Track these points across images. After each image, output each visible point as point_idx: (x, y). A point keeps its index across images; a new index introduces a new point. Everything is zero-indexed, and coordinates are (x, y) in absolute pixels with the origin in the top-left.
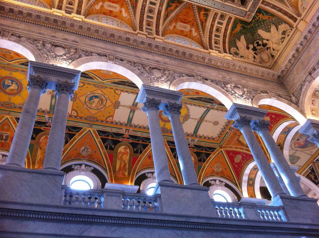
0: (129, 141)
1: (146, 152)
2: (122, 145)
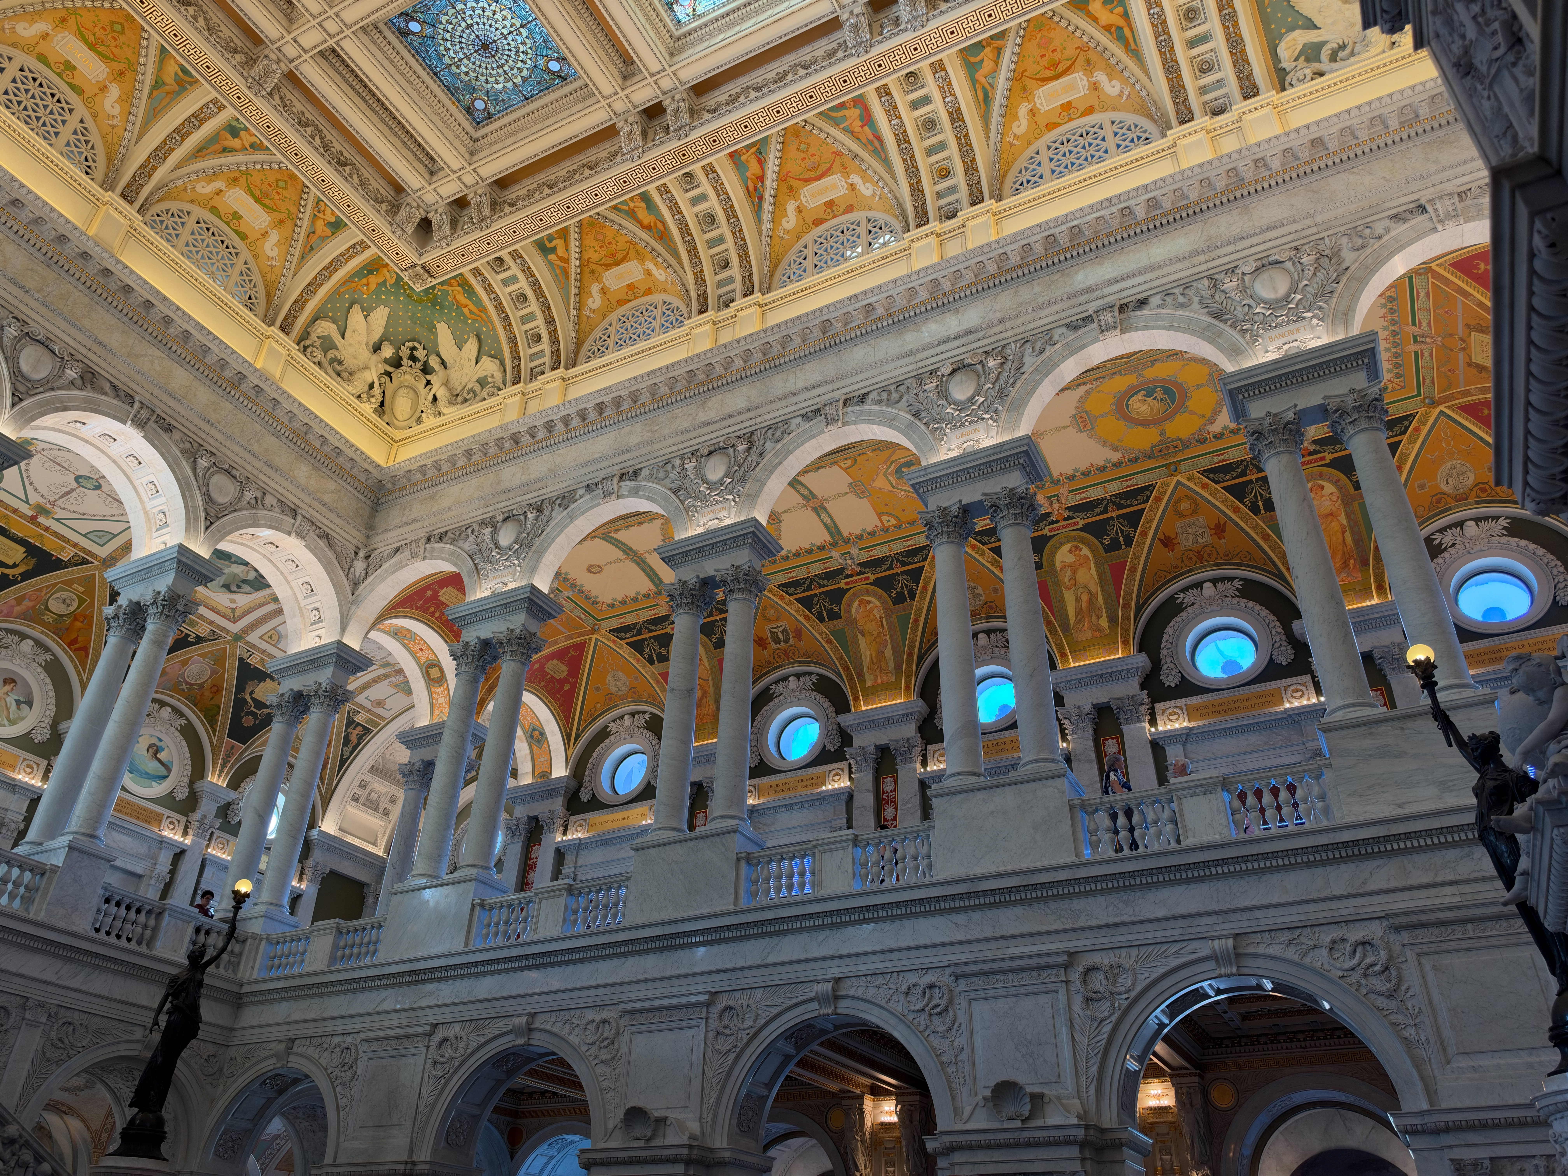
0: (1077, 523)
1: (1144, 534)
2: (1062, 544)
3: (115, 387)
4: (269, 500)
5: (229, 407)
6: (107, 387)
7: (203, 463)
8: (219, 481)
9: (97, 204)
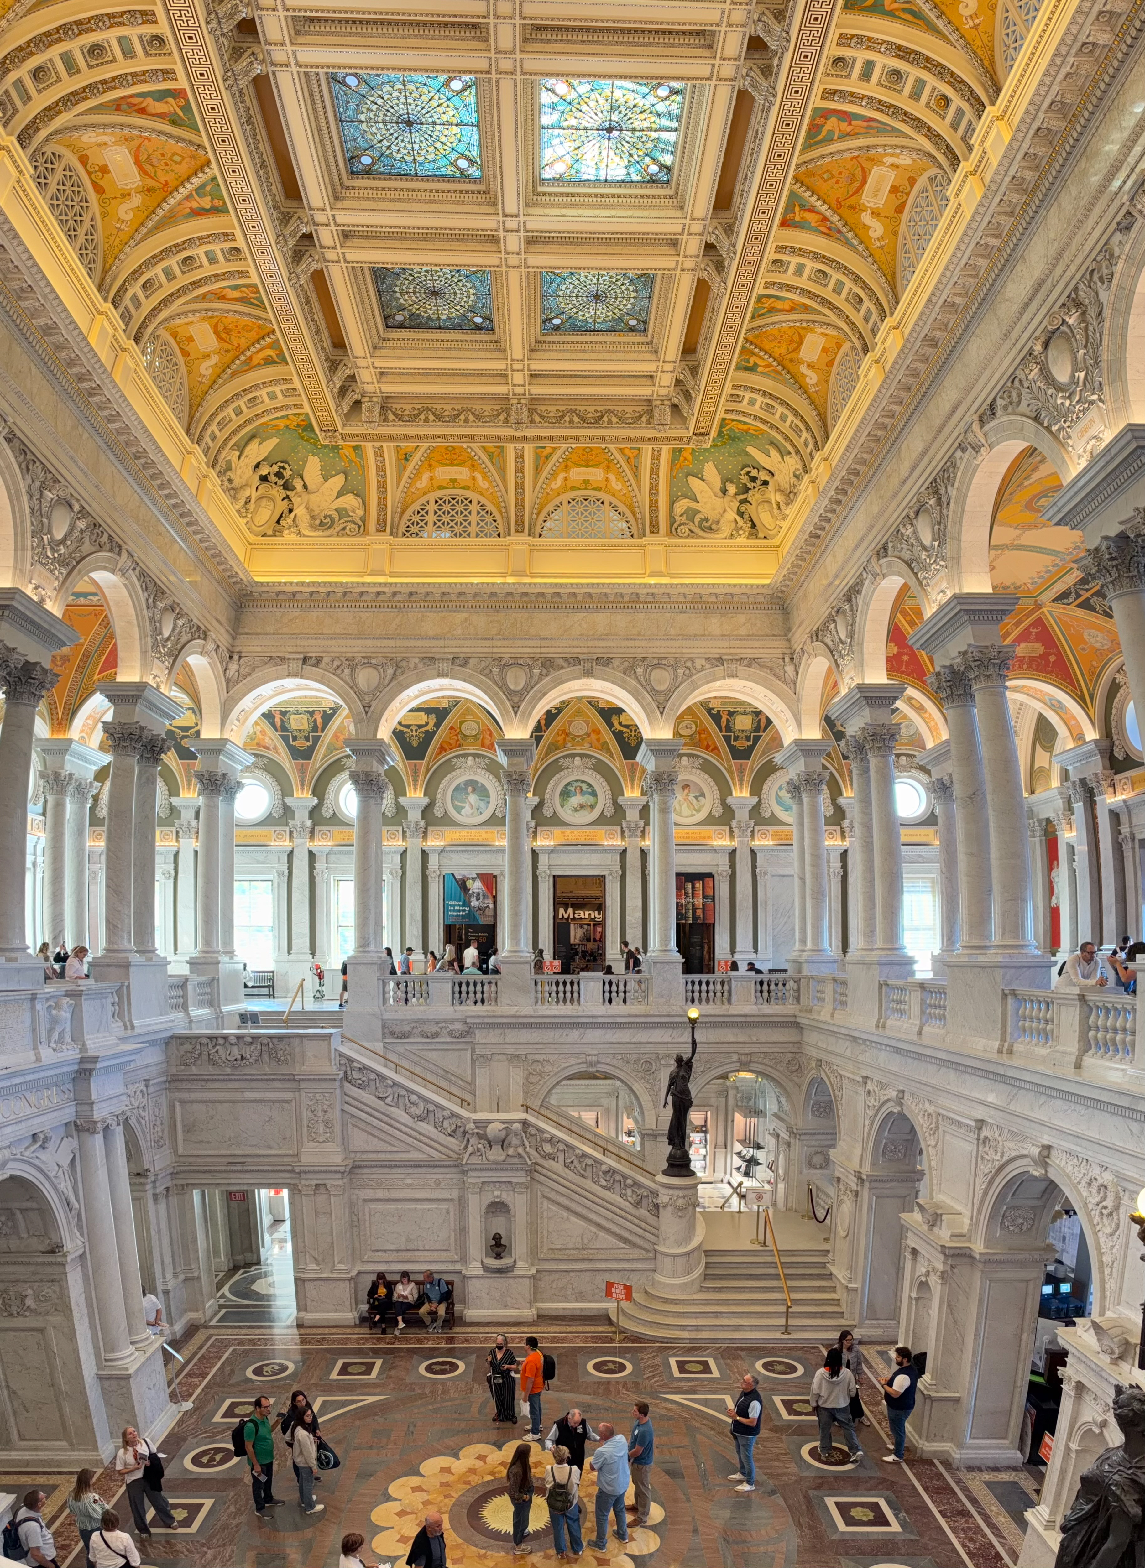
3: (565, 659)
4: (699, 663)
5: (641, 616)
6: (562, 663)
7: (640, 671)
8: (656, 674)
9: (506, 548)
